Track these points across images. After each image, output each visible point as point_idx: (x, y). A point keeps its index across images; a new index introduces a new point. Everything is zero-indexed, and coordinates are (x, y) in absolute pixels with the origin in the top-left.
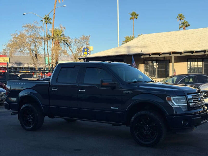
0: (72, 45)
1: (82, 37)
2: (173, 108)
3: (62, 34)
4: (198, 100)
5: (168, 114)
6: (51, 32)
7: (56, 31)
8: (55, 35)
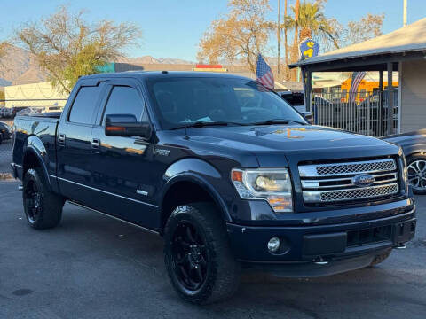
0: (343, 37)
1: (367, 18)
2: (251, 203)
3: (318, 13)
4: (350, 182)
5: (231, 220)
6: (294, 11)
7: (304, 9)
8: (301, 17)
